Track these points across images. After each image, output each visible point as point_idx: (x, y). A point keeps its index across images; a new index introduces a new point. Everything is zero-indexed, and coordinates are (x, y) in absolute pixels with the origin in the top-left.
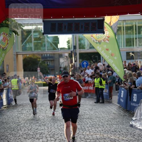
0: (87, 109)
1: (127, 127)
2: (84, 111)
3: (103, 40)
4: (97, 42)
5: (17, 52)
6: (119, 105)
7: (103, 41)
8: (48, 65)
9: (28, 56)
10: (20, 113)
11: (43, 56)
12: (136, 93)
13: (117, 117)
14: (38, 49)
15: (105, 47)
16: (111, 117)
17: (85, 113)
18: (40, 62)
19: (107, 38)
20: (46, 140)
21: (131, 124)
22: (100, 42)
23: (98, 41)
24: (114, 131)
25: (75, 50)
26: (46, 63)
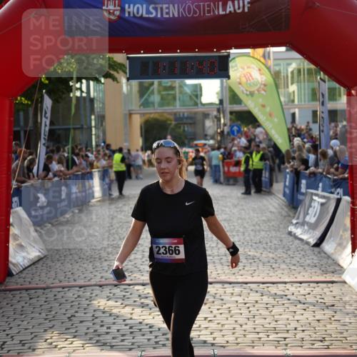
0: (229, 204)
1: (283, 236)
2: (223, 208)
3: (258, 91)
4: (248, 93)
5: (129, 111)
6: (283, 198)
7: (256, 92)
8: (184, 130)
9: (152, 116)
10: (118, 210)
11: (178, 116)
12: (305, 178)
13: (273, 218)
14: (168, 104)
15: (260, 101)
16: (264, 218)
17: (223, 211)
18: (172, 126)
19: (262, 86)
20: (140, 257)
21: (289, 230)
22: (252, 94)
23: (250, 92)
24: (258, 242)
25: (221, 106)
26: (182, 128)
